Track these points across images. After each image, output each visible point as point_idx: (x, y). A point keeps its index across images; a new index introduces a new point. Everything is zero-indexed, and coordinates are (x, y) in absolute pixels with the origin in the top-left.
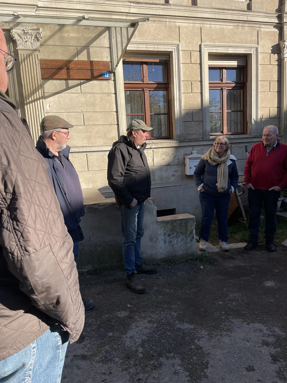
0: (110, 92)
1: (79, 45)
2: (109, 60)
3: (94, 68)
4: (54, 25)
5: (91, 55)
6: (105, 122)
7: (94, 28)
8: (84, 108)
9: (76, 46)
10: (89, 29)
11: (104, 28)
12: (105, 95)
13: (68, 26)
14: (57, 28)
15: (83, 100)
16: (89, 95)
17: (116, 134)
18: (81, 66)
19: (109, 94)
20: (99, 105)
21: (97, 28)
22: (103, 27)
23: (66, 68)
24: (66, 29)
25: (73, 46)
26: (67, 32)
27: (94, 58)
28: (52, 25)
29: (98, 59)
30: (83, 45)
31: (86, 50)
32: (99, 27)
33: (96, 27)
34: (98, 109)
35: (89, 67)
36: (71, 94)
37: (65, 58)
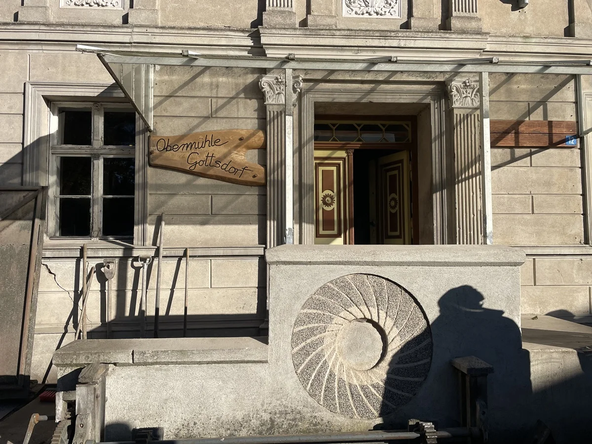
0: (574, 165)
1: (533, 100)
2: (574, 119)
3: (554, 131)
4: (499, 74)
5: (549, 113)
6: (565, 209)
7: (554, 76)
8: (535, 189)
9: (527, 102)
10: (548, 78)
11: (568, 76)
12: (566, 170)
13: (518, 75)
14: (504, 78)
15: (534, 177)
16: (543, 170)
17: (581, 230)
18: (534, 129)
19: (571, 168)
20: (556, 184)
21: (559, 76)
22: (566, 74)
23: (513, 132)
24: (516, 78)
25: (523, 102)
26: (516, 83)
27: (552, 118)
28: (497, 74)
29: (559, 118)
30: (539, 100)
31: (541, 107)
32: (562, 76)
33: (557, 75)
34: (554, 190)
35: (546, 130)
36: (517, 168)
37: (513, 117)
